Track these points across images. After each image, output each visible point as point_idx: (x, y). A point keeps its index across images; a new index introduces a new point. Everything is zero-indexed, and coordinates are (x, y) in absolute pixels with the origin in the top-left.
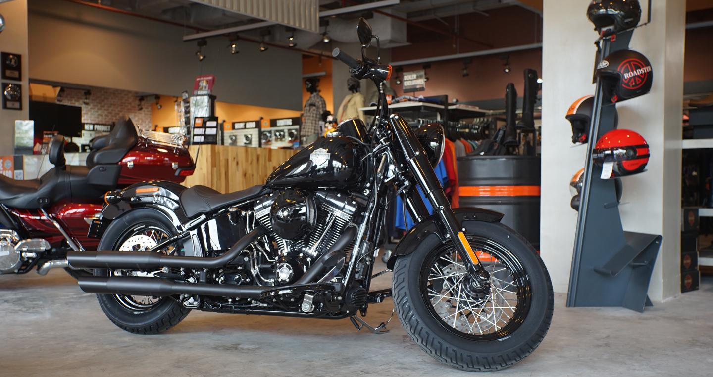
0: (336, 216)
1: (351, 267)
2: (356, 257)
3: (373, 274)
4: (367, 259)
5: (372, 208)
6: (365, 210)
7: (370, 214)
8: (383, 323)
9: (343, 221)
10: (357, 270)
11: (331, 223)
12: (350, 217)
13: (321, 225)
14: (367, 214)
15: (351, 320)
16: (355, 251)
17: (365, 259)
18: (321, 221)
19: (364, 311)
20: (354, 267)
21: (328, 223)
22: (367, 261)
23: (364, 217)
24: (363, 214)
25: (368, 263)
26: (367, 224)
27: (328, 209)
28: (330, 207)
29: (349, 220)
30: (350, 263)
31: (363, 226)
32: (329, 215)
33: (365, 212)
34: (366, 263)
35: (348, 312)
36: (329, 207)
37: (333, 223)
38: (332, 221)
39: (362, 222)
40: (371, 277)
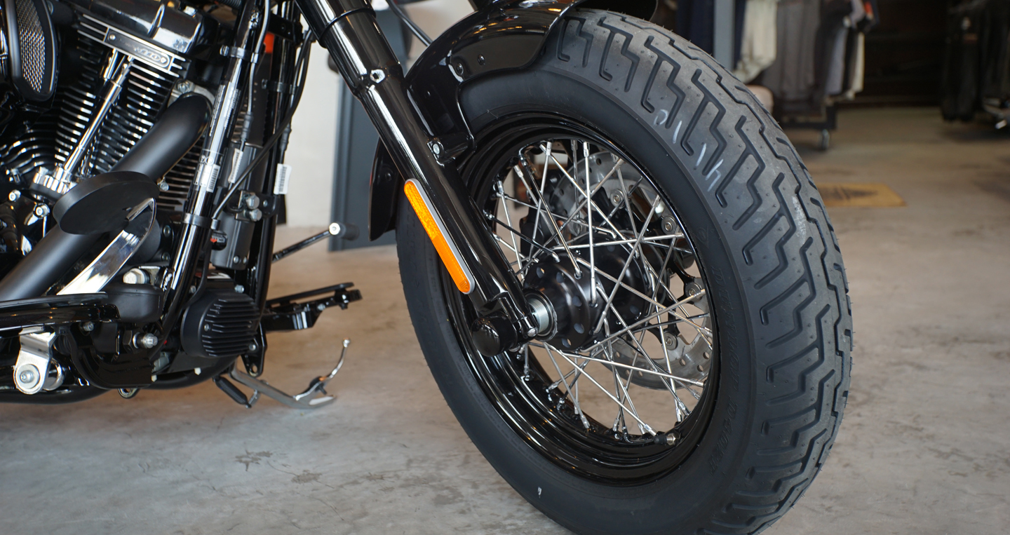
0: (136, 62)
1: (193, 229)
2: (209, 197)
3: (277, 247)
4: (250, 202)
5: (257, 30)
6: (233, 39)
7: (250, 50)
8: (317, 380)
9: (157, 76)
10: (216, 239)
11: (117, 85)
12: (176, 61)
13: (89, 95)
14: (241, 52)
15: (219, 386)
16: (206, 177)
17: (244, 202)
18: (88, 81)
19: (255, 360)
20: (203, 231)
21: (110, 84)
22: (249, 209)
23: (228, 63)
24: (224, 51)
25: (255, 215)
26: (242, 84)
27: (101, 37)
28: (109, 27)
29: (173, 69)
30: (188, 217)
31: (230, 93)
32: (112, 60)
33: (230, 45)
34: (248, 216)
35: (198, 371)
36: (104, 29)
37: (125, 84)
38: (121, 78)
39: (225, 80)
40: (269, 257)
